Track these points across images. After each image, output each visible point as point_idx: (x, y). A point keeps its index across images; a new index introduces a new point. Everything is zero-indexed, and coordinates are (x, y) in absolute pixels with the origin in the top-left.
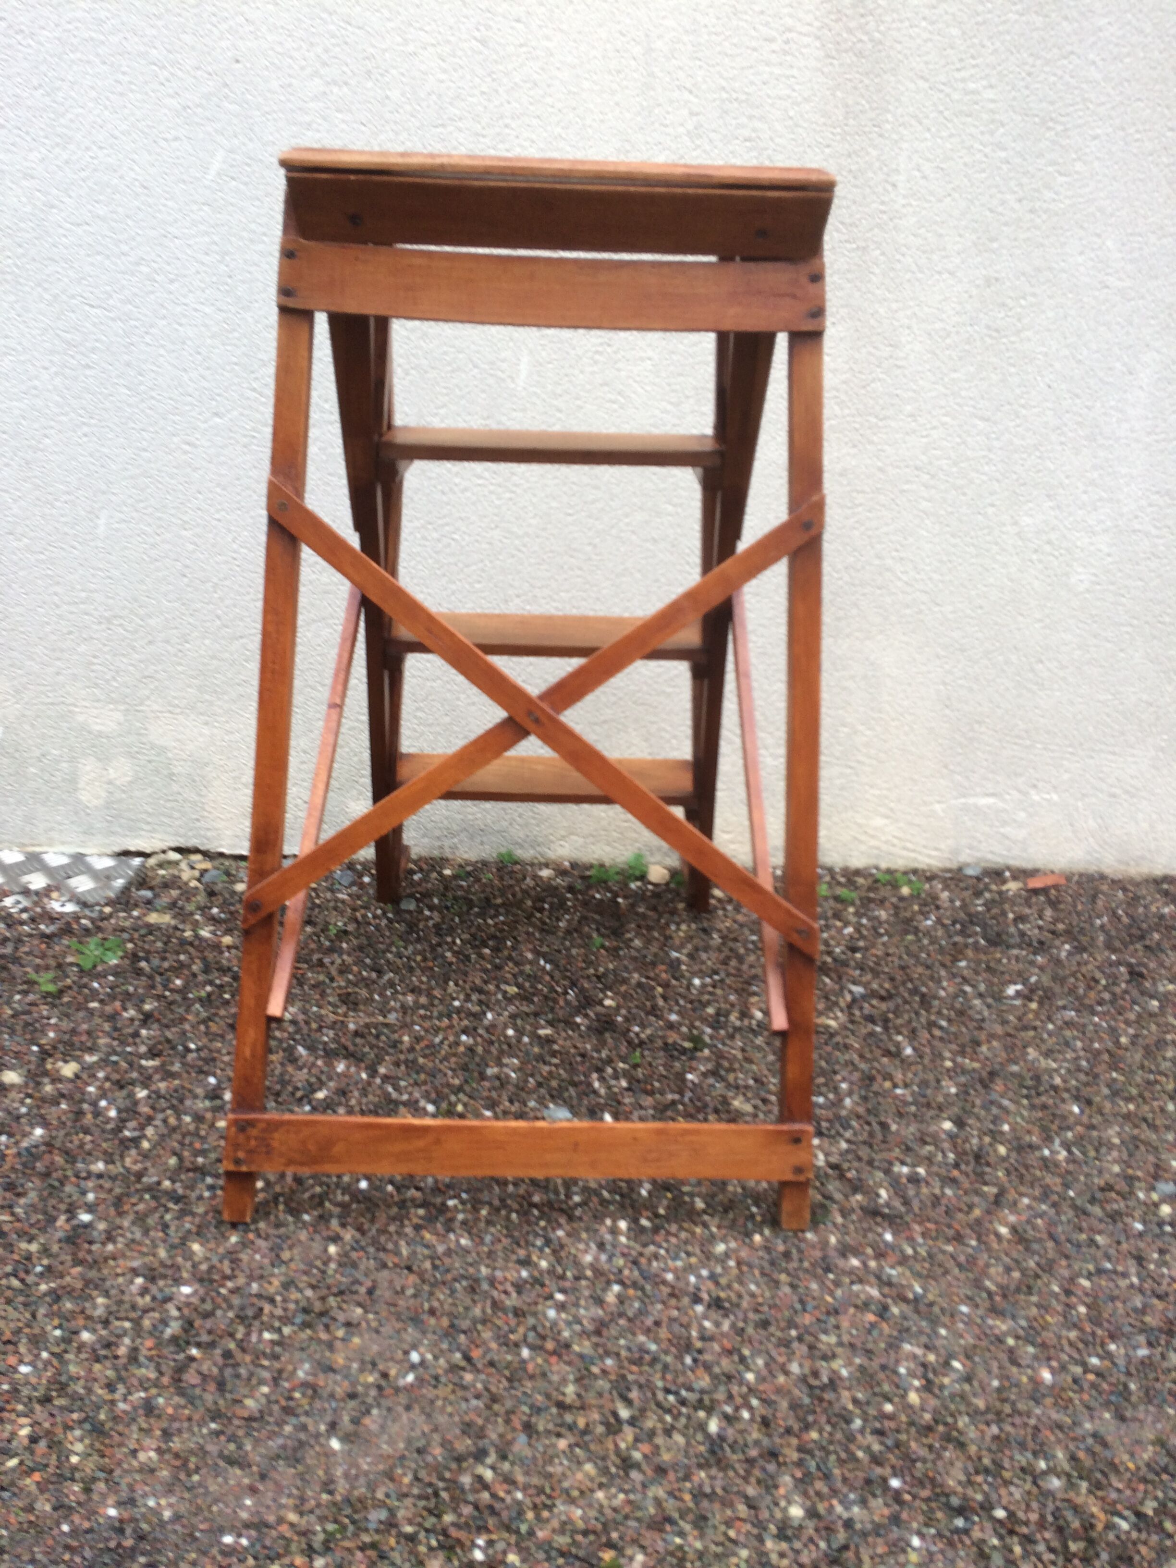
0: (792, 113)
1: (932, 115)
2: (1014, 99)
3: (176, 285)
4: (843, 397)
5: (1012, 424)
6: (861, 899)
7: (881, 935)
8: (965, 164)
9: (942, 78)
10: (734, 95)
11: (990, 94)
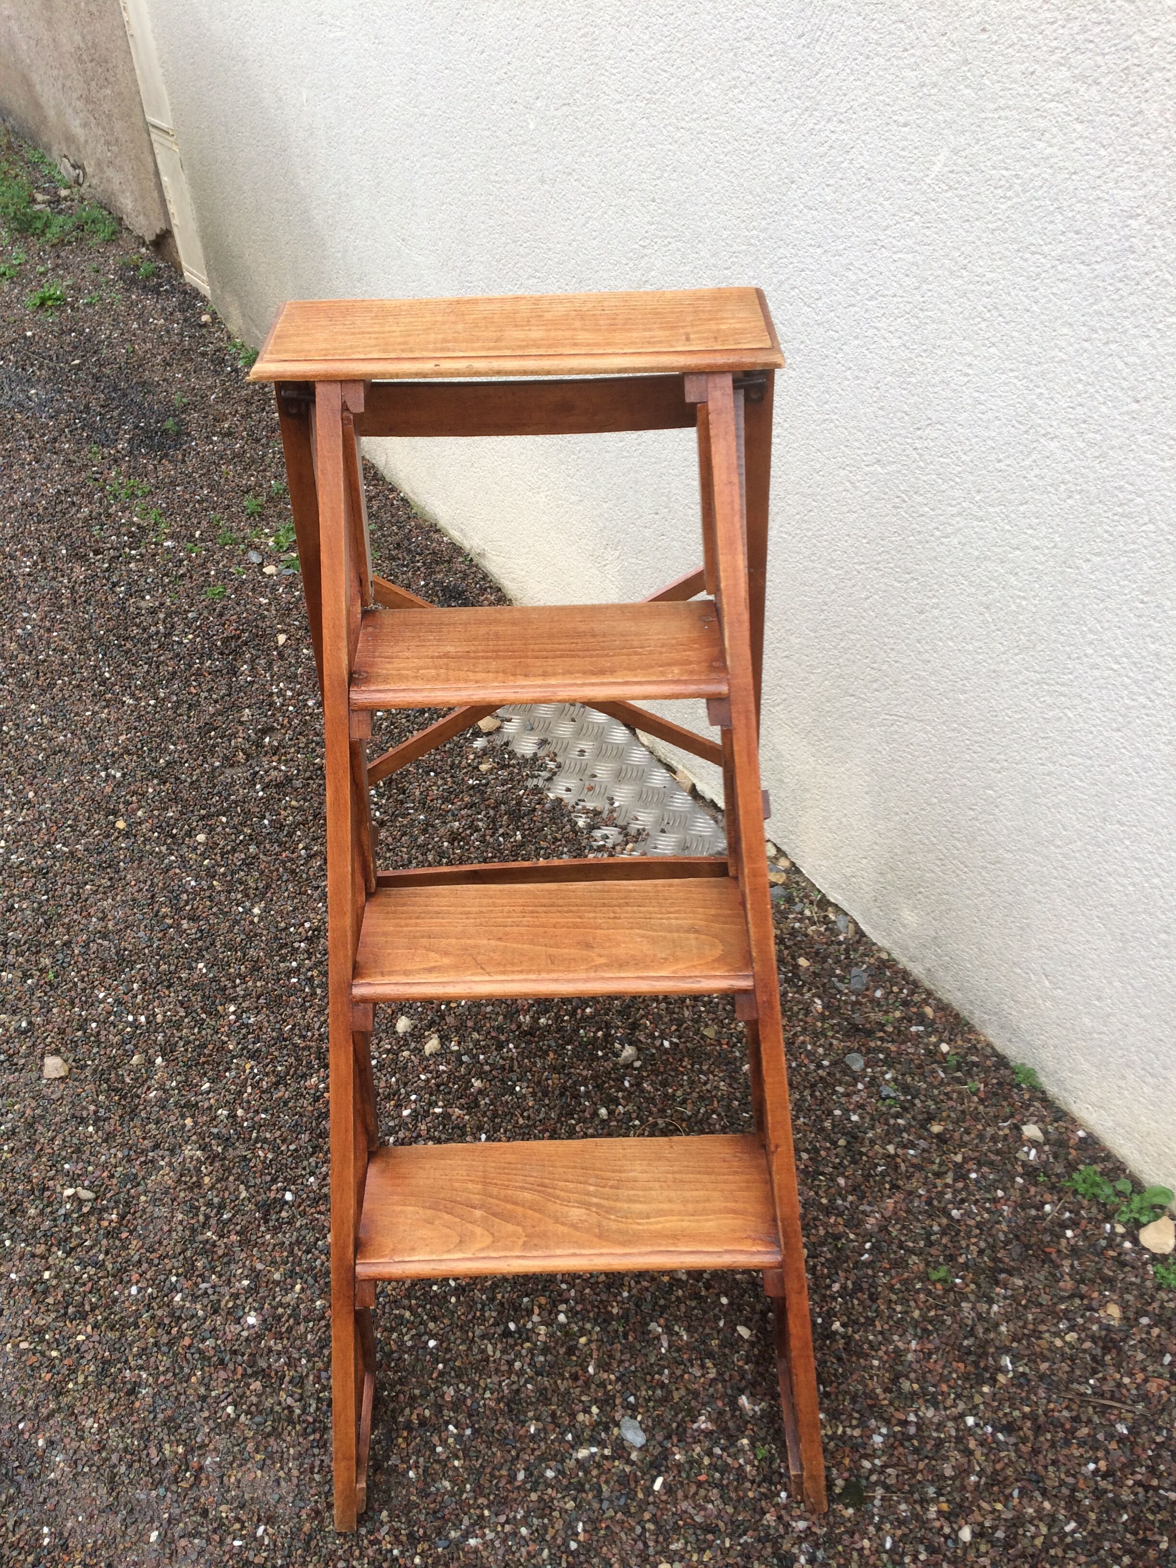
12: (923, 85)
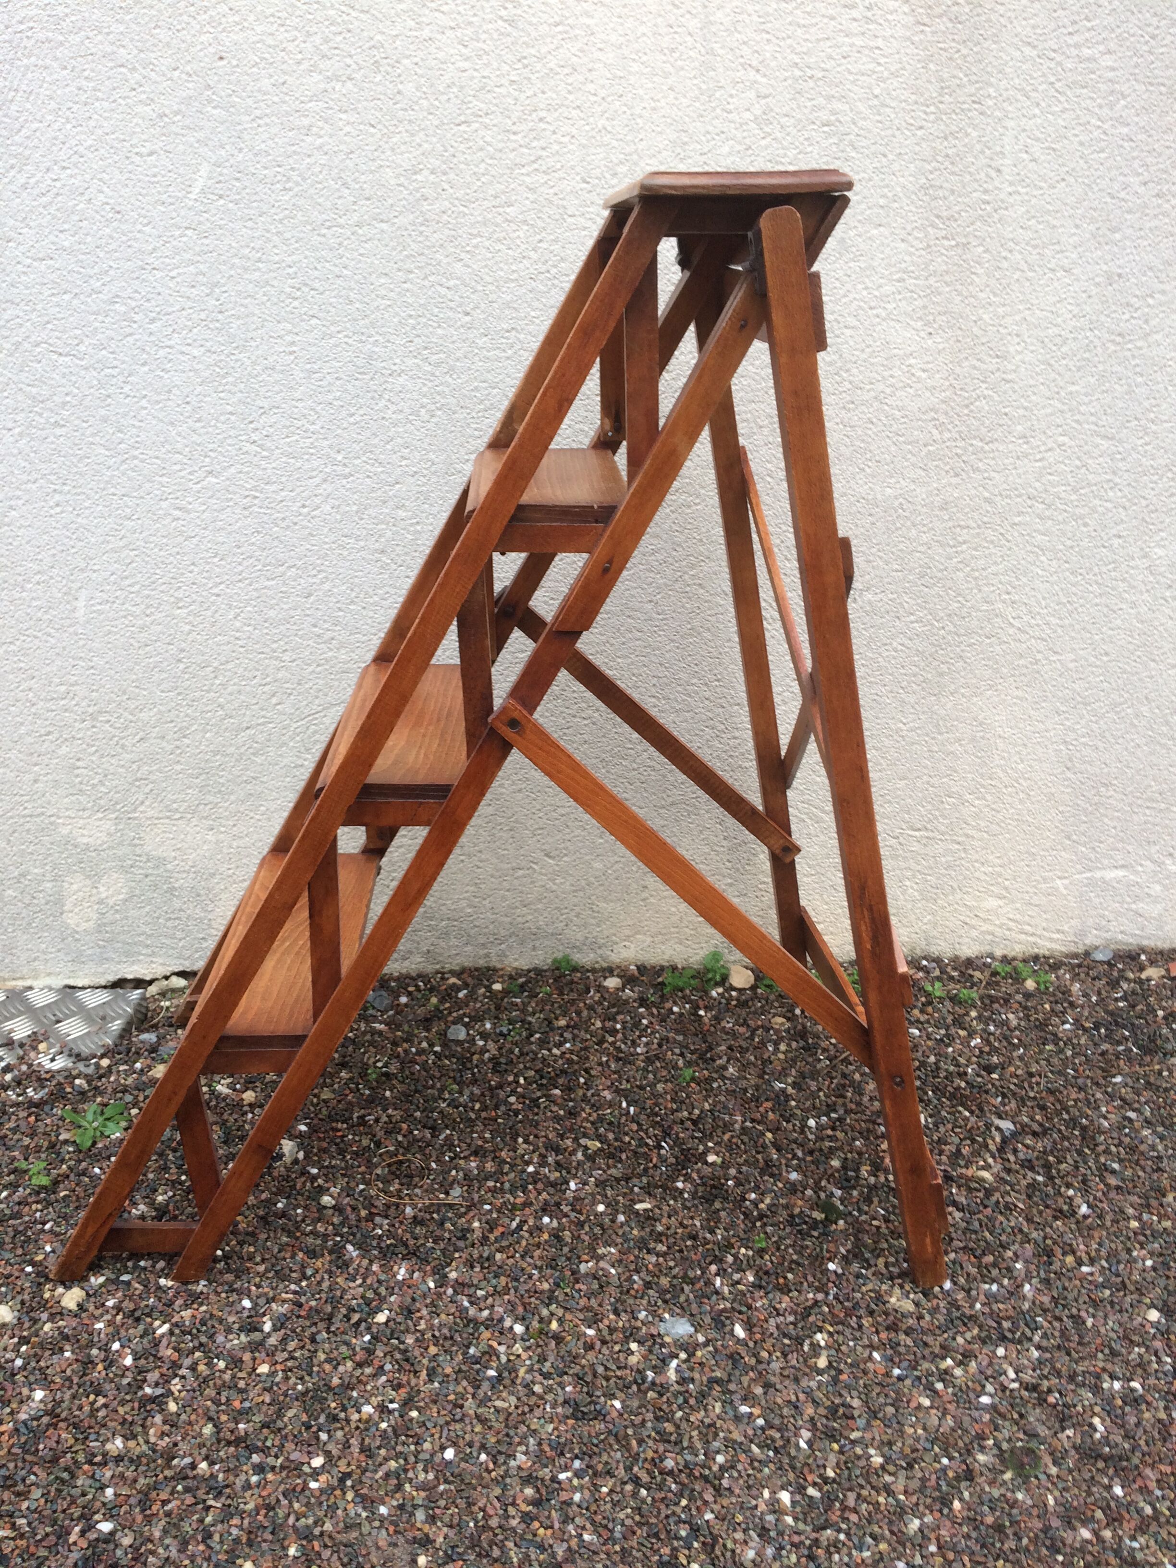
0: (877, 91)
1: (1041, 88)
2: (1137, 66)
3: (158, 324)
4: (943, 418)
5: (1140, 442)
6: (981, 998)
7: (1016, 1047)
8: (1081, 144)
9: (1052, 44)
10: (809, 73)
11: (1108, 61)
12: (162, 116)
